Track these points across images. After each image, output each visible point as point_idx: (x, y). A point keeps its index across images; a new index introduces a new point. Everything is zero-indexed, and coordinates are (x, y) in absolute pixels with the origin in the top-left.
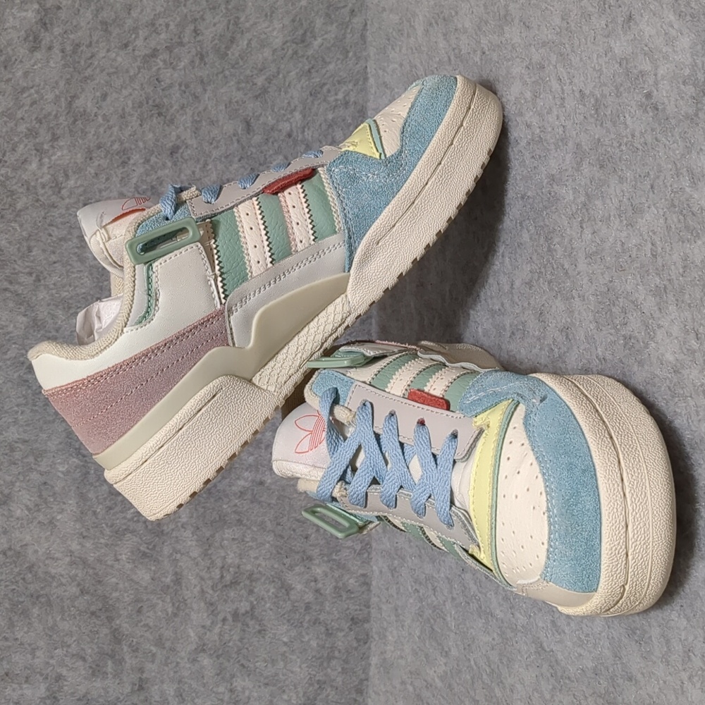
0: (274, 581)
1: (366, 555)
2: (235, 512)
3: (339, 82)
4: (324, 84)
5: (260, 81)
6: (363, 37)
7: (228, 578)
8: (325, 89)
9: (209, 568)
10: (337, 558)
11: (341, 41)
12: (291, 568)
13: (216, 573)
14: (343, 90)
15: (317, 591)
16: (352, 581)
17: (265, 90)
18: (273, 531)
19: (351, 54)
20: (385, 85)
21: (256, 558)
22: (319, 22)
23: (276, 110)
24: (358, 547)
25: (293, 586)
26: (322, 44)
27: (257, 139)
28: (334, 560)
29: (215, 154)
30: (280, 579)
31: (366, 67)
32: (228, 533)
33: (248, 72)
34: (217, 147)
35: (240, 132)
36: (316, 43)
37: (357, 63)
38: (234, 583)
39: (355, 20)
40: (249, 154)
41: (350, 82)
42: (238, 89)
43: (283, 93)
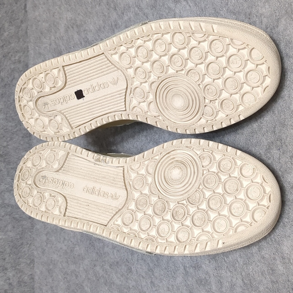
1: (32, 265)
3: (16, 52)
6: (26, 32)
8: (10, 55)
10: (19, 268)
11: (17, 34)
14: (18, 55)
16: (26, 278)
19: (21, 40)
22: (6, 25)
24: (29, 262)
26: (8, 35)
28: (18, 269)
31: (28, 46)
36: (6, 34)
37: (24, 44)
39: (23, 25)
41: (21, 52)
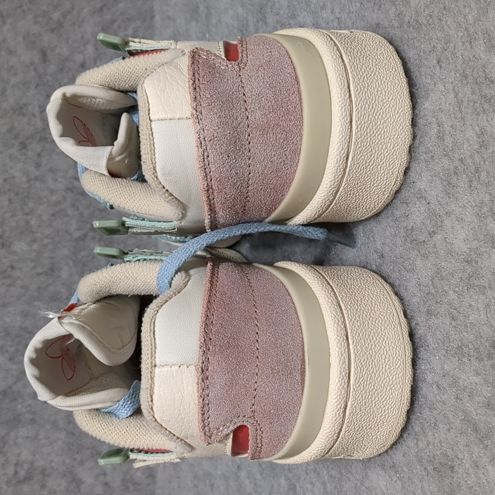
0: (65, 476)
2: (29, 412)
4: (115, 21)
5: (56, 16)
7: (22, 473)
9: (3, 465)
12: (82, 463)
13: (10, 470)
15: (106, 484)
17: (60, 25)
18: (65, 429)
20: (169, 17)
21: (49, 454)
23: (70, 42)
25: (84, 480)
27: (52, 68)
29: (13, 81)
30: (71, 473)
32: (22, 432)
33: (45, 8)
34: (15, 75)
35: (36, 61)
38: (27, 479)
40: (45, 81)
42: (36, 23)
43: (76, 27)
